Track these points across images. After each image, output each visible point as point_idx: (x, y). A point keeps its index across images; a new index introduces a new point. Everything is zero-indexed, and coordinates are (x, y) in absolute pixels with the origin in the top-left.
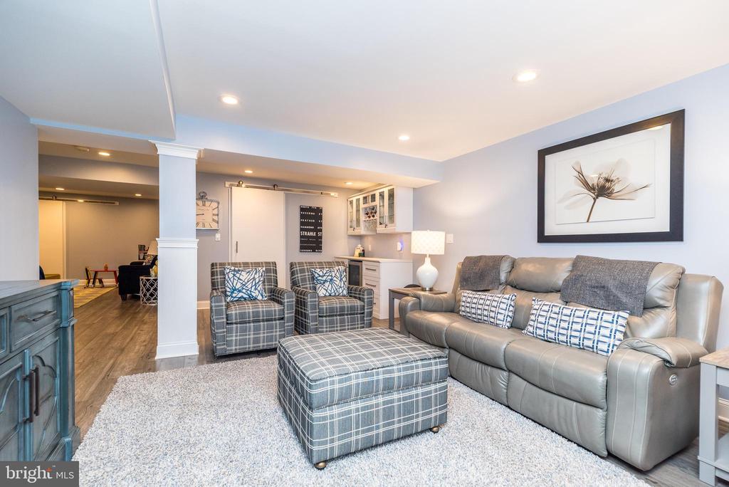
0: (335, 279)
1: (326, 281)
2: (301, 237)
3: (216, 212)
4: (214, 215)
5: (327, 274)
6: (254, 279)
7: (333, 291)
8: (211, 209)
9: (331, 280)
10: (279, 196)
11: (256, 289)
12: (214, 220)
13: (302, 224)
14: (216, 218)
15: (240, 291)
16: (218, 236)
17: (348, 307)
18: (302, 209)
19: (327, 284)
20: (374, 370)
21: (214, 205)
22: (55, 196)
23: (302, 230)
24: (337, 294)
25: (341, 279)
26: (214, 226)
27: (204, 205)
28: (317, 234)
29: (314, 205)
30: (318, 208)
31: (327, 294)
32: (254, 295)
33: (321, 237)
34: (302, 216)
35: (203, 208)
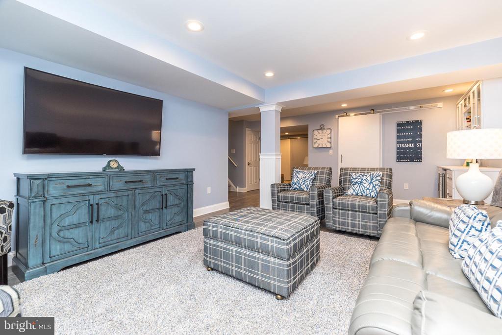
0: (365, 182)
1: (357, 183)
2: (398, 149)
3: (329, 136)
4: (328, 138)
5: (359, 178)
6: (305, 177)
7: (360, 191)
8: (326, 134)
9: (361, 182)
10: (376, 117)
11: (304, 184)
12: (328, 142)
13: (398, 137)
14: (329, 140)
15: (295, 184)
16: (331, 152)
17: (359, 205)
18: (399, 125)
19: (356, 186)
20: (230, 228)
21: (329, 131)
22: (288, 137)
23: (398, 142)
24: (364, 194)
25: (371, 182)
26: (329, 145)
27: (323, 133)
28: (415, 145)
29: (412, 118)
30: (417, 122)
31: (354, 194)
32: (302, 187)
33: (421, 148)
34: (398, 131)
35: (323, 134)
